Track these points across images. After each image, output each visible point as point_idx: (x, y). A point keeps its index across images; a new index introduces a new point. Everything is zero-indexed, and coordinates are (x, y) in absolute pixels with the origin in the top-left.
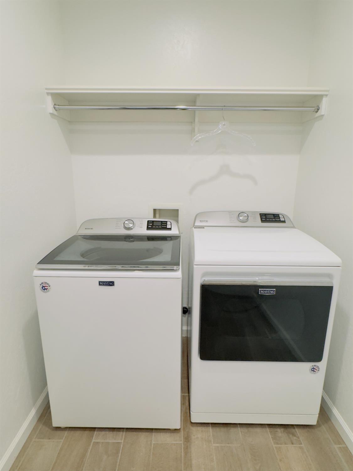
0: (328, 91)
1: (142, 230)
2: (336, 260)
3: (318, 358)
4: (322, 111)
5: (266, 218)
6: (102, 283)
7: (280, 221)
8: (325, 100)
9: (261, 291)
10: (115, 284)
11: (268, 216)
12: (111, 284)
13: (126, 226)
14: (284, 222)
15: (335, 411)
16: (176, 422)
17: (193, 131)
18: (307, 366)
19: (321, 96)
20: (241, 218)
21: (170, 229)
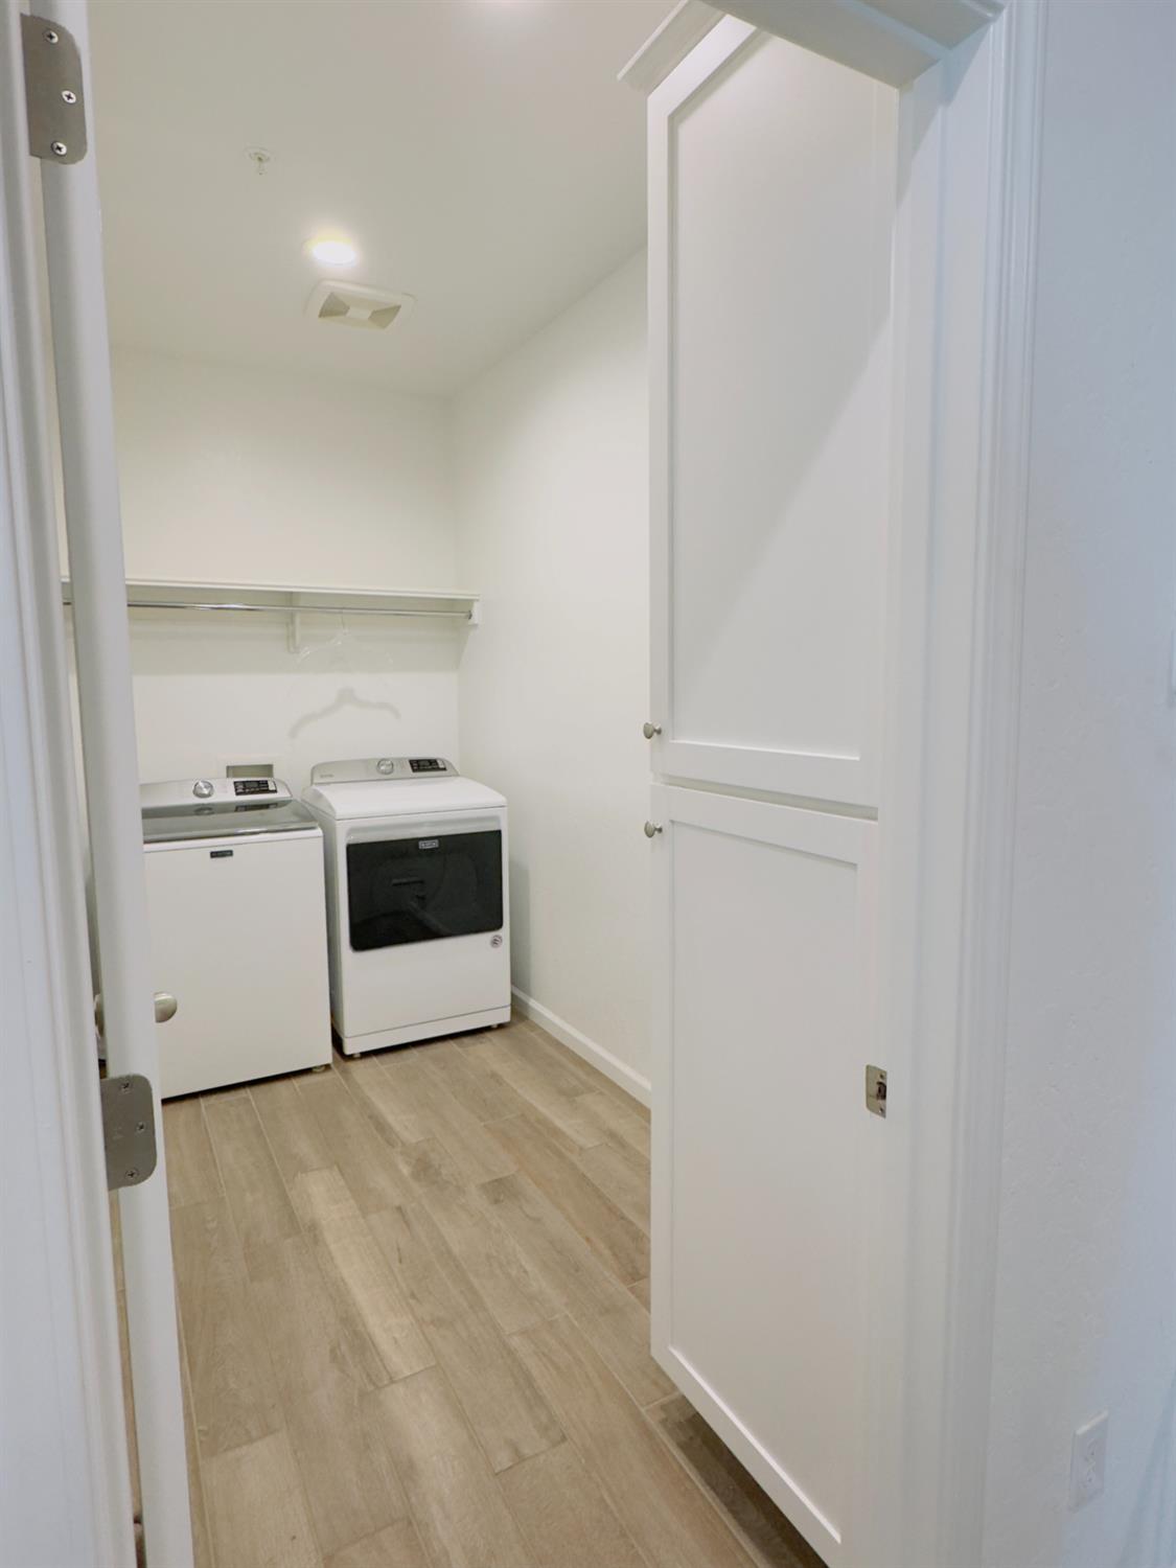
0: (478, 595)
1: (226, 794)
2: (501, 799)
3: (499, 925)
4: (476, 618)
5: (419, 766)
6: (214, 855)
7: (439, 769)
8: (476, 605)
9: (422, 845)
10: (234, 853)
11: (422, 763)
12: (229, 853)
13: (199, 791)
14: (445, 769)
15: (533, 1003)
16: (326, 1054)
17: (291, 636)
18: (487, 937)
19: (471, 601)
20: (383, 768)
21: (275, 791)
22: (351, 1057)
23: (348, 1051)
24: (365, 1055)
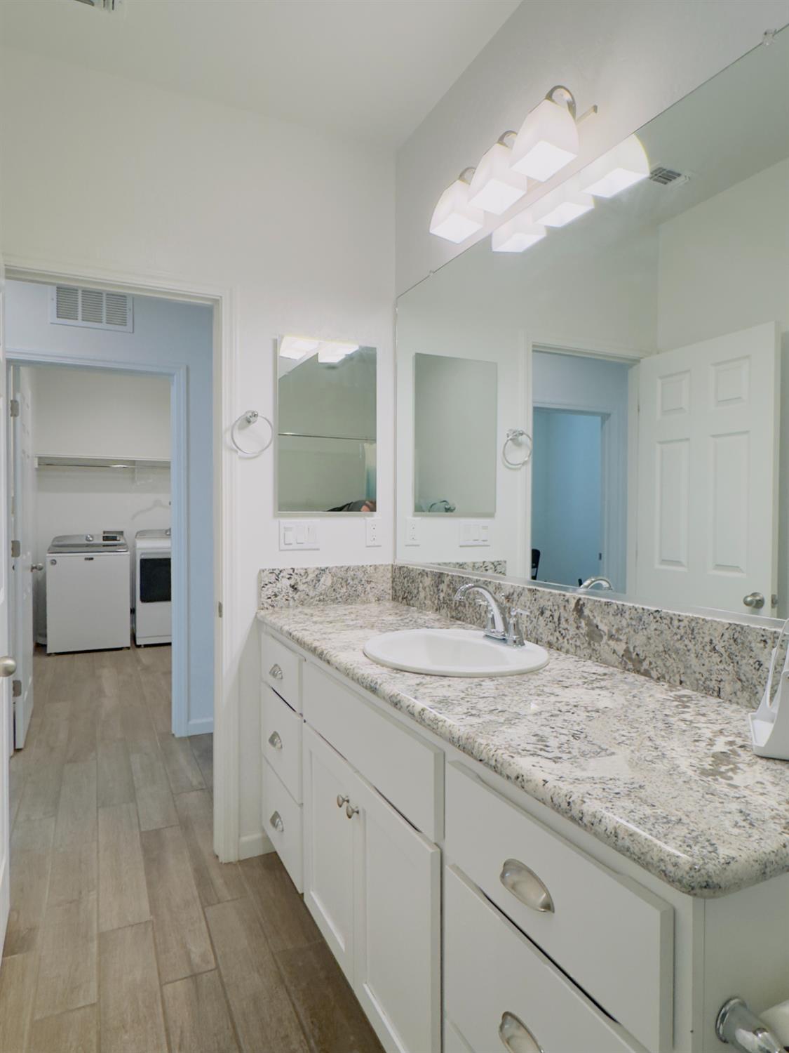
1: (98, 540)
6: (86, 559)
10: (94, 559)
12: (92, 559)
13: (88, 539)
21: (120, 540)
22: (139, 646)
23: (138, 643)
24: (146, 646)
